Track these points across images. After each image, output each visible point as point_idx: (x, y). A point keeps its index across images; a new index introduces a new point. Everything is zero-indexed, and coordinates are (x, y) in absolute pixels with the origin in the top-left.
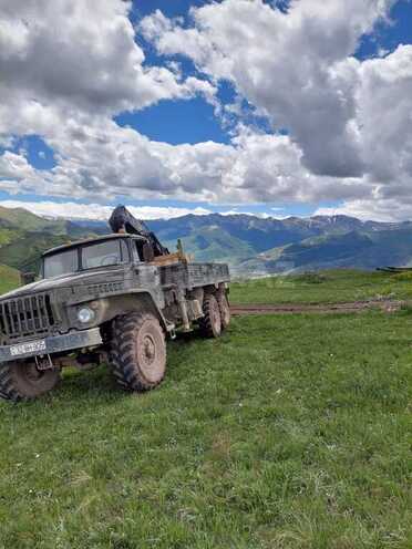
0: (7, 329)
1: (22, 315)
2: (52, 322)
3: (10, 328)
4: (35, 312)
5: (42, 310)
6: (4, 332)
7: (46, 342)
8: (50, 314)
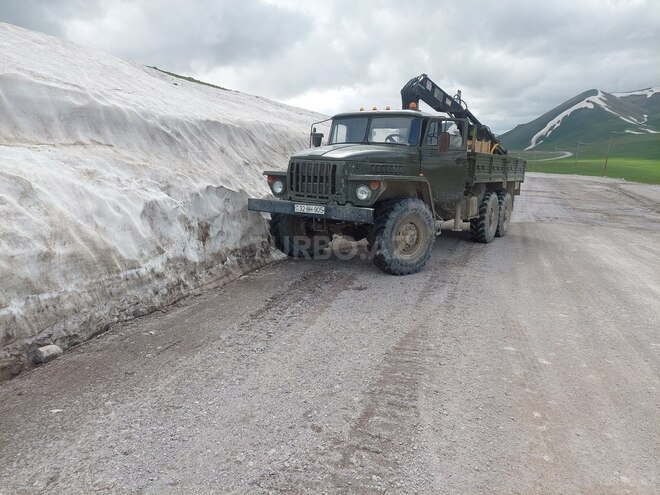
0: (294, 186)
1: (309, 177)
2: (333, 192)
3: (298, 187)
4: (321, 178)
5: (327, 177)
6: (292, 189)
7: (326, 208)
8: (334, 183)
